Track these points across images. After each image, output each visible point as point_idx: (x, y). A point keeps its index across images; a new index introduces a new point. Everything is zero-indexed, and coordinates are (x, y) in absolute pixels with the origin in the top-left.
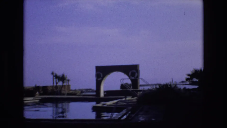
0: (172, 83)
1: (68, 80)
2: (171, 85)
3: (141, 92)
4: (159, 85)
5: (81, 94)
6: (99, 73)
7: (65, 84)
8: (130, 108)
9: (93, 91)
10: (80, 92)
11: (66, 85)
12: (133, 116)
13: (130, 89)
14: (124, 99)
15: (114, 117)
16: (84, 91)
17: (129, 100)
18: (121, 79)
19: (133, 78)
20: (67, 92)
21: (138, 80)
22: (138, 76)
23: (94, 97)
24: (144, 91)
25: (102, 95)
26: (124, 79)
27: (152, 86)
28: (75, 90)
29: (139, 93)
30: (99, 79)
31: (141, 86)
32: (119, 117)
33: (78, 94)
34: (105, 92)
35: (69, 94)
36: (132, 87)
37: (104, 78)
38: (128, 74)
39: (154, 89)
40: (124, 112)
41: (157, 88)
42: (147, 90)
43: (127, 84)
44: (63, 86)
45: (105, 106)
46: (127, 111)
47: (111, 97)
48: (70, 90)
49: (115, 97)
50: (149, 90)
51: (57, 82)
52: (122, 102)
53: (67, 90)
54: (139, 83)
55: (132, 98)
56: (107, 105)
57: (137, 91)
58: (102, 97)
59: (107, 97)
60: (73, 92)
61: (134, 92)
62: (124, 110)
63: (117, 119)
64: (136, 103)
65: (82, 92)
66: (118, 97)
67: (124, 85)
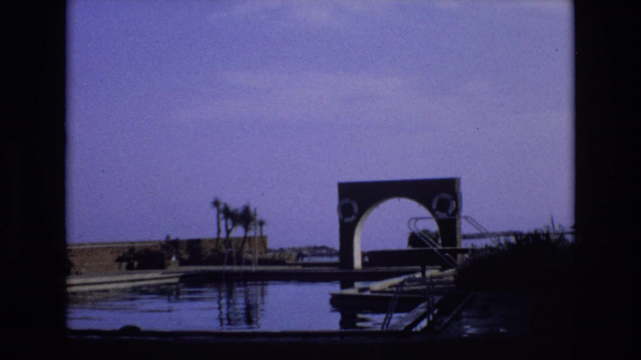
0: (551, 231)
1: (262, 223)
2: (547, 235)
3: (466, 256)
4: (516, 234)
5: (300, 261)
6: (347, 201)
7: (251, 233)
8: (437, 299)
9: (330, 253)
10: (295, 254)
11: (254, 237)
12: (446, 320)
13: (434, 246)
14: (419, 275)
15: (394, 326)
16: (305, 252)
17: (432, 277)
18: (411, 219)
19: (443, 215)
20: (258, 256)
21: (458, 222)
22: (457, 211)
23: (334, 270)
24: (474, 251)
25: (358, 263)
26: (417, 219)
27: (495, 239)
28: (281, 250)
29: (459, 256)
30: (348, 220)
31: (465, 237)
32: (407, 323)
33: (290, 262)
34: (364, 255)
35: (262, 262)
36: (440, 241)
37: (363, 218)
38: (428, 206)
39: (501, 244)
40: (421, 309)
41: (509, 244)
42: (482, 250)
43: (425, 231)
44: (246, 239)
45: (368, 293)
46: (428, 307)
47: (383, 269)
48: (267, 251)
49: (394, 269)
50: (488, 248)
51: (230, 227)
52: (416, 283)
53: (257, 251)
54: (460, 229)
55: (442, 270)
56: (373, 292)
57: (455, 252)
58: (358, 270)
59: (372, 269)
60: (274, 257)
61: (446, 254)
62: (420, 306)
63: (402, 328)
64: (453, 285)
65: (300, 255)
66: (402, 268)
67: (418, 235)
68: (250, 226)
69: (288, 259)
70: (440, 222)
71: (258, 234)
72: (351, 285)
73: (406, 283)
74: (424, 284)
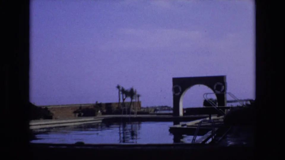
1: (138, 96)
3: (229, 110)
5: (155, 113)
6: (177, 86)
7: (134, 100)
8: (216, 129)
9: (169, 109)
10: (153, 110)
11: (135, 102)
12: (220, 138)
13: (214, 106)
14: (208, 119)
15: (197, 141)
16: (158, 109)
17: (214, 120)
18: (204, 94)
19: (219, 92)
20: (137, 110)
21: (225, 95)
22: (225, 90)
23: (171, 116)
24: (232, 108)
25: (181, 113)
26: (207, 94)
27: (241, 103)
28: (147, 108)
29: (226, 110)
30: (177, 94)
31: (228, 102)
32: (203, 140)
33: (151, 113)
34: (184, 110)
35: (139, 113)
36: (217, 104)
37: (184, 93)
38: (212, 88)
40: (209, 134)
41: (247, 105)
42: (236, 108)
43: (211, 99)
44: (131, 103)
45: (185, 127)
46: (212, 132)
47: (192, 116)
48: (141, 108)
49: (197, 116)
50: (238, 107)
51: (124, 97)
52: (206, 122)
53: (137, 108)
54: (226, 98)
55: (218, 116)
56: (188, 126)
57: (224, 108)
58: (181, 116)
59: (187, 116)
60: (144, 111)
61: (220, 109)
62: (209, 132)
63: (201, 142)
64: (223, 123)
65: (156, 110)
66: (201, 116)
67: (208, 101)
68: (133, 97)
69: (151, 111)
70: (217, 95)
71: (137, 101)
72: (178, 123)
73: (203, 122)
74: (211, 122)
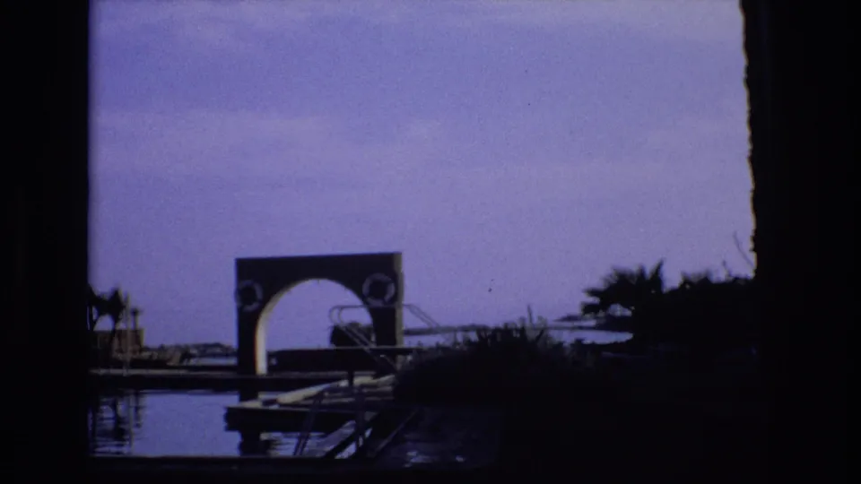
0: (528, 324)
1: (135, 313)
2: (522, 331)
3: (409, 358)
4: (480, 330)
5: (185, 363)
6: (248, 282)
7: (121, 326)
8: (369, 416)
9: (226, 353)
10: (179, 355)
11: (126, 331)
12: (382, 444)
13: (366, 344)
14: (344, 384)
17: (363, 386)
18: (331, 311)
19: (378, 304)
20: (128, 356)
21: (398, 312)
22: (397, 297)
23: (231, 375)
24: (419, 351)
25: (262, 366)
26: (342, 308)
28: (162, 349)
29: (400, 358)
30: (251, 308)
31: (409, 333)
32: (329, 448)
33: (171, 364)
34: (270, 355)
35: (136, 364)
36: (373, 339)
37: (269, 306)
38: (357, 291)
39: (456, 343)
40: (348, 429)
41: (468, 342)
42: (431, 349)
43: (354, 325)
44: (115, 333)
45: (275, 407)
46: (356, 427)
47: (295, 375)
48: (142, 350)
49: (312, 374)
50: (439, 348)
51: (94, 317)
52: (339, 394)
53: (130, 348)
54: (401, 321)
55: (375, 377)
56: (281, 405)
57: (394, 353)
58: (262, 375)
59: (281, 375)
60: (151, 356)
61: (382, 356)
63: (322, 455)
64: (392, 398)
65: (186, 355)
66: (322, 374)
67: (344, 329)
68: (120, 317)
69: (169, 360)
70: (374, 312)
71: (130, 326)
72: (253, 397)
74: (352, 395)
